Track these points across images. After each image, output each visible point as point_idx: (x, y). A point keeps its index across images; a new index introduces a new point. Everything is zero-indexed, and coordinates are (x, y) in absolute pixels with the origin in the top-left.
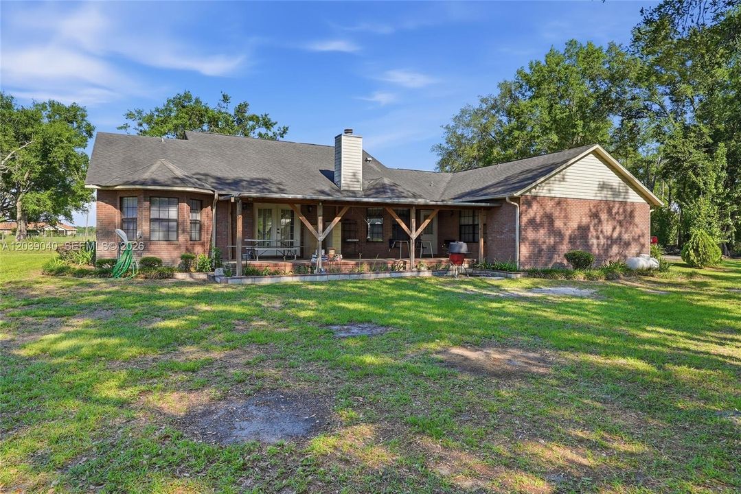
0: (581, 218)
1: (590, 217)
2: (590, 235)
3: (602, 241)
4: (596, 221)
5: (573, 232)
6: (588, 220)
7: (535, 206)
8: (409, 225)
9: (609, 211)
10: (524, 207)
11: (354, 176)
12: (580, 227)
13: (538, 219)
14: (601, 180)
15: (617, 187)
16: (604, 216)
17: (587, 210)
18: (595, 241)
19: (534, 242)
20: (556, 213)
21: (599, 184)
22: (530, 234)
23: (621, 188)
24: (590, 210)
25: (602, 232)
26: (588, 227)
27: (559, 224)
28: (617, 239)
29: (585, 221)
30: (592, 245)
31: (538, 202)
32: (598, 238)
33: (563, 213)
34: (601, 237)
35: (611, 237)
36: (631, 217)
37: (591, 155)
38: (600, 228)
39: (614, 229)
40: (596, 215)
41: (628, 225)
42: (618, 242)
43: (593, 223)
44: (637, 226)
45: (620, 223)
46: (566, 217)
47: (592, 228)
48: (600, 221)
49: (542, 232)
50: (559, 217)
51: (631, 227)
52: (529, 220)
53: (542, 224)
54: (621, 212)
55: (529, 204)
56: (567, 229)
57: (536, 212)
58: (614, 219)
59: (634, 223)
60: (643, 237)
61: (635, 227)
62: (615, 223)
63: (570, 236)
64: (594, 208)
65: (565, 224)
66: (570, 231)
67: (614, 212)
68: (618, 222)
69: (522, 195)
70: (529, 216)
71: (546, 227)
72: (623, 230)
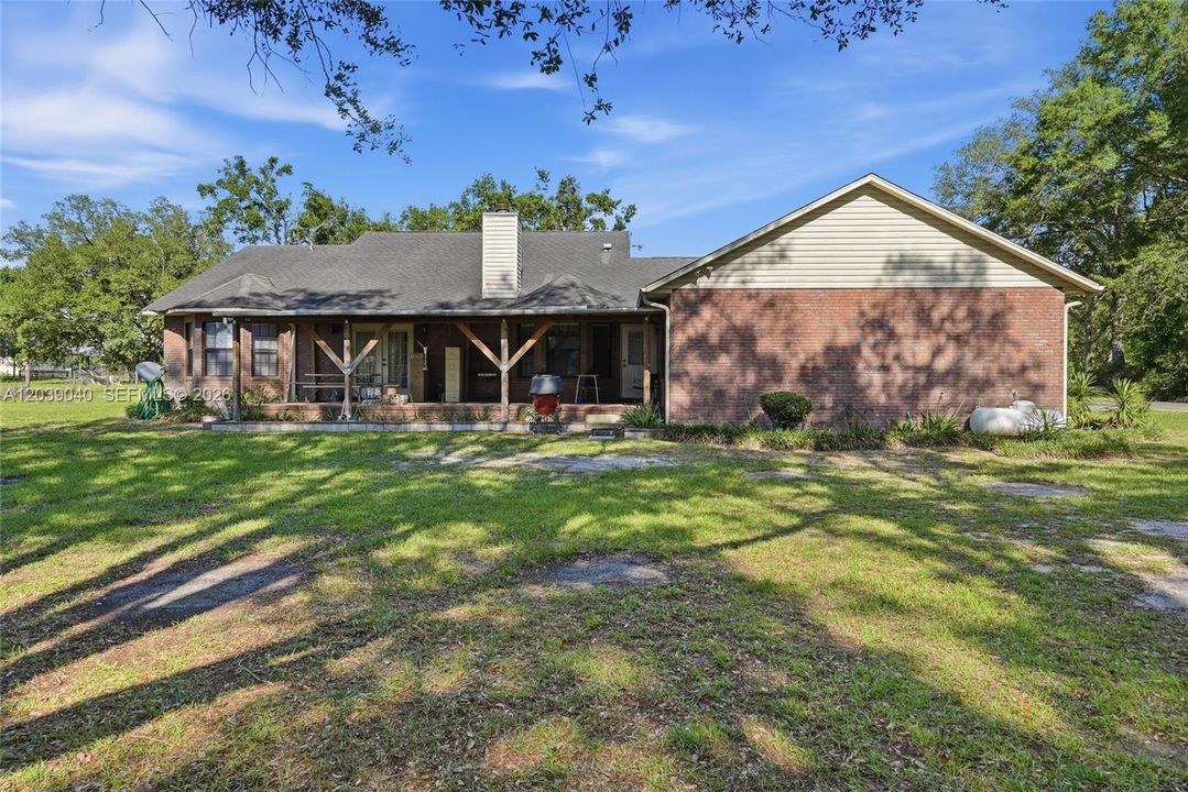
0: (835, 333)
1: (862, 328)
2: (861, 366)
3: (899, 376)
4: (880, 335)
5: (812, 359)
6: (857, 333)
7: (707, 313)
9: (923, 317)
10: (680, 316)
11: (505, 275)
12: (829, 350)
13: (714, 338)
14: (895, 253)
16: (904, 326)
17: (853, 314)
18: (877, 378)
19: (703, 382)
20: (762, 324)
21: (888, 262)
22: (694, 366)
23: (959, 265)
24: (862, 314)
25: (897, 357)
26: (857, 349)
27: (765, 346)
28: (947, 373)
29: (845, 338)
30: (870, 385)
31: (715, 305)
32: (885, 369)
33: (782, 324)
34: (896, 368)
35: (927, 369)
36: (995, 325)
37: (865, 197)
38: (892, 350)
39: (937, 352)
40: (879, 324)
41: (985, 343)
42: (950, 379)
43: (871, 340)
44: (1017, 345)
45: (958, 339)
46: (789, 331)
47: (866, 352)
48: (892, 335)
49: (725, 361)
50: (771, 332)
51: (997, 347)
52: (690, 339)
53: (723, 347)
54: (961, 313)
55: (691, 309)
56: (794, 355)
57: (709, 325)
58: (938, 331)
59: (1006, 340)
60: (1038, 366)
61: (1009, 348)
62: (942, 339)
63: (803, 368)
64: (874, 306)
65: (788, 344)
66: (802, 357)
67: (936, 315)
68: (949, 337)
69: (674, 290)
70: (691, 331)
71: (736, 351)
72: (969, 355)
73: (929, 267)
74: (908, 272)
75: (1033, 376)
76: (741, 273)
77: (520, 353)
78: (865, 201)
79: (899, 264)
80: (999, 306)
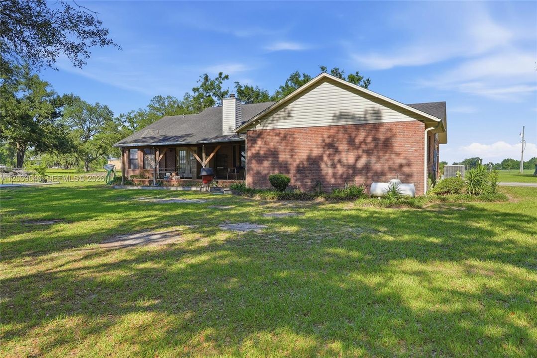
0: (311, 150)
1: (324, 147)
2: (323, 166)
3: (340, 170)
4: (331, 151)
5: (302, 162)
6: (321, 150)
7: (259, 142)
9: (351, 142)
10: (250, 144)
11: (230, 129)
12: (309, 158)
13: (262, 154)
14: (338, 112)
15: (362, 116)
16: (343, 146)
17: (320, 141)
18: (330, 171)
19: (258, 173)
20: (281, 147)
21: (335, 116)
22: (254, 165)
23: (368, 115)
24: (324, 141)
25: (340, 161)
26: (321, 158)
27: (282, 157)
28: (363, 169)
29: (316, 152)
30: (327, 174)
31: (263, 139)
32: (334, 166)
33: (289, 147)
34: (339, 166)
35: (353, 167)
36: (387, 145)
37: (325, 83)
38: (337, 158)
39: (358, 158)
40: (330, 146)
41: (381, 154)
42: (364, 172)
43: (327, 152)
44: (398, 154)
45: (368, 152)
46: (292, 150)
47: (325, 158)
48: (337, 151)
49: (266, 164)
50: (284, 151)
51: (387, 155)
52: (253, 154)
53: (266, 157)
54: (369, 139)
55: (253, 141)
56: (295, 161)
57: (260, 148)
58: (358, 148)
59: (392, 152)
60: (409, 165)
61: (393, 156)
62: (360, 152)
63: (298, 167)
64: (329, 137)
65: (292, 156)
66: (298, 162)
67: (357, 141)
68: (364, 151)
69: (248, 131)
70: (253, 150)
71: (270, 159)
72: (373, 160)
73: (353, 117)
74: (343, 120)
75: (406, 169)
76: (272, 125)
77: (209, 159)
78: (326, 85)
79: (340, 116)
80: (389, 134)
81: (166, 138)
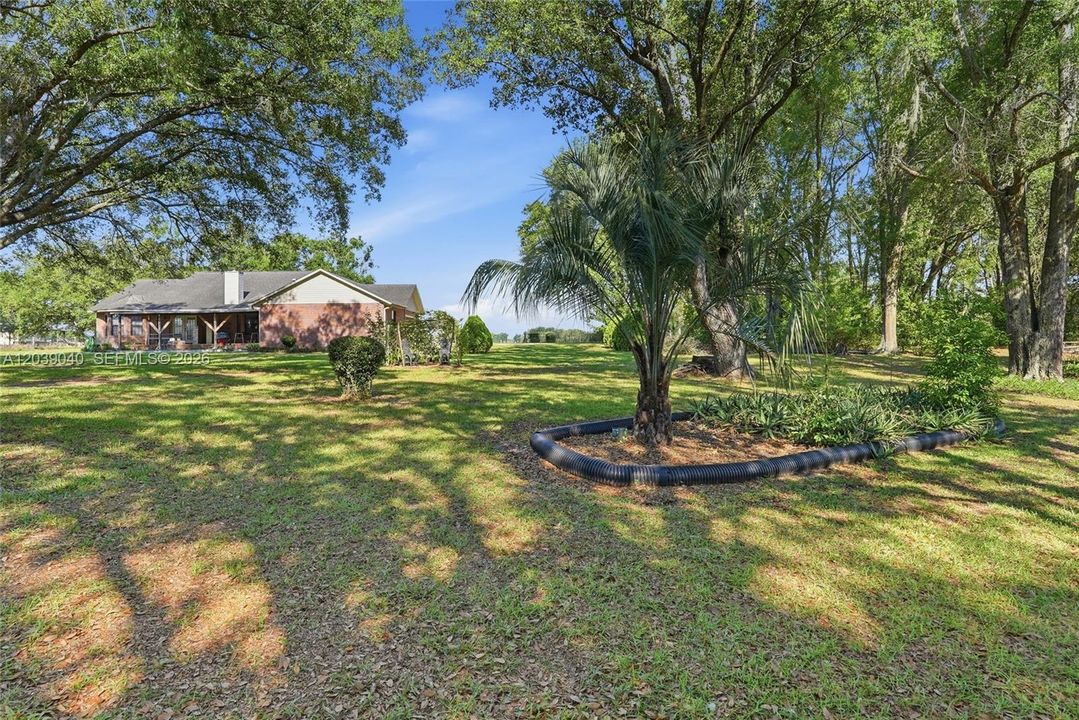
0: (311, 323)
1: (320, 322)
2: (319, 334)
3: (331, 337)
4: (325, 325)
5: (304, 332)
6: (318, 324)
8: (213, 325)
9: (339, 320)
12: (309, 329)
16: (333, 322)
17: (318, 317)
18: (324, 338)
25: (331, 331)
26: (318, 328)
29: (314, 325)
30: (321, 340)
32: (327, 335)
34: (330, 335)
38: (329, 329)
39: (344, 331)
40: (325, 321)
43: (322, 326)
45: (350, 327)
47: (321, 329)
48: (329, 325)
54: (351, 319)
58: (343, 324)
63: (301, 334)
65: (297, 328)
66: (301, 331)
67: (343, 319)
77: (221, 325)
81: (153, 307)
